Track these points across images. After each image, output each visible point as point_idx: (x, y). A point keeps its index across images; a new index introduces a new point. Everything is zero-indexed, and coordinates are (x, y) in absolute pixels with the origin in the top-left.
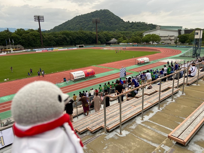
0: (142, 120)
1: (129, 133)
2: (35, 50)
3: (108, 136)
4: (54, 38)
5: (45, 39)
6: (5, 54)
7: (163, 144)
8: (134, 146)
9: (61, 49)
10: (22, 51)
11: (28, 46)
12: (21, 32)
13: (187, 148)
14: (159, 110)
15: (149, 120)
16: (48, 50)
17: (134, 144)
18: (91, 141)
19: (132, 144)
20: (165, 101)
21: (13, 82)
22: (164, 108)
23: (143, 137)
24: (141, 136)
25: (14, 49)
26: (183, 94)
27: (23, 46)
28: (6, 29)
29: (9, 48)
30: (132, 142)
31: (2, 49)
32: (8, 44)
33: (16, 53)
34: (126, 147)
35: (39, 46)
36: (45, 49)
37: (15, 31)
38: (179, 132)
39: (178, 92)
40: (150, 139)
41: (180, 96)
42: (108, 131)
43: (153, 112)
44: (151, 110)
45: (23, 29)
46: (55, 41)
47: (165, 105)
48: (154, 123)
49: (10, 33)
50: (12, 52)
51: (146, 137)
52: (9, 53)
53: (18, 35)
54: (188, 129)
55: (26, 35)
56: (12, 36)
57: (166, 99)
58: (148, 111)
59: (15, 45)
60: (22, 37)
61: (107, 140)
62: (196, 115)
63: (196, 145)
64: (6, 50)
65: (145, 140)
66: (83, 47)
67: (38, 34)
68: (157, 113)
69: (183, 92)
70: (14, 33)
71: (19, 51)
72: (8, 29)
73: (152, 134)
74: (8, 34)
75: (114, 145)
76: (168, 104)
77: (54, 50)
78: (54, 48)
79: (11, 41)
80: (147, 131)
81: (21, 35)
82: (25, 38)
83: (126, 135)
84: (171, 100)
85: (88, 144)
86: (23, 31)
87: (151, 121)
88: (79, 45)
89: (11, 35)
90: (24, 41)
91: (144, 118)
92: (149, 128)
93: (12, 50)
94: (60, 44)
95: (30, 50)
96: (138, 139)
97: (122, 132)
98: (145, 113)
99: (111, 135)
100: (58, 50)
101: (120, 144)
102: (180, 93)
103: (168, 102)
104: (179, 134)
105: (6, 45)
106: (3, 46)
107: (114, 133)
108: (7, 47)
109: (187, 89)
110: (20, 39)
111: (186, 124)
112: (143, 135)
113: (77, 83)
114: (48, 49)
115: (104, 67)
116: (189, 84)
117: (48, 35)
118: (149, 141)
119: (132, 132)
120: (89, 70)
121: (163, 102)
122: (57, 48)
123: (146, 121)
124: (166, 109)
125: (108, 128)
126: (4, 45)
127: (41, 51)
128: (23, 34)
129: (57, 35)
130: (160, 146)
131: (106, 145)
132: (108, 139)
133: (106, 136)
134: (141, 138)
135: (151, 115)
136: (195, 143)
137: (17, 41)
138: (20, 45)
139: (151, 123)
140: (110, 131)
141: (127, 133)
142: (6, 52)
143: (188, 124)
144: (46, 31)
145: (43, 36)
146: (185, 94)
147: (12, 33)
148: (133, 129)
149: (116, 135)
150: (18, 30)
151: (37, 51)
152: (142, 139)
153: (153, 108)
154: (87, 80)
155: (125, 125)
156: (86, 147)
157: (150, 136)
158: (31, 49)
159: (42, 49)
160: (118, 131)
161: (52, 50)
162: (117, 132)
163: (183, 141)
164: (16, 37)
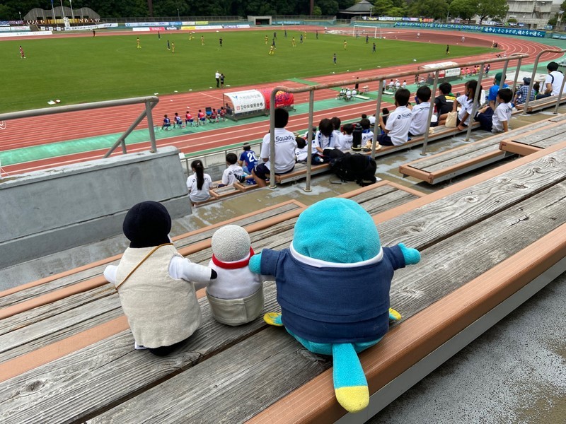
1: (329, 190)
2: (132, 24)
3: (278, 192)
6: (50, 33)
9: (203, 28)
11: (110, 13)
16: (166, 29)
20: (448, 141)
25: (73, 21)
27: (96, 11)
29: (60, 18)
31: (39, 19)
32: (57, 4)
33: (77, 31)
35: (141, 14)
36: (157, 24)
38: (431, 162)
42: (279, 185)
43: (404, 160)
44: (402, 154)
46: (186, 1)
47: (442, 149)
48: (398, 177)
50: (68, 28)
52: (59, 32)
57: (452, 136)
58: (394, 157)
59: (74, 7)
61: (271, 198)
64: (52, 21)
66: (266, 22)
68: (414, 160)
71: (87, 27)
77: (183, 28)
78: (184, 23)
83: (321, 193)
84: (465, 139)
88: (254, 18)
93: (66, 21)
94: (200, 10)
95: (116, 25)
97: (311, 187)
98: (384, 159)
99: (284, 191)
100: (196, 28)
105: (50, 8)
106: (42, 10)
107: (293, 188)
108: (54, 12)
113: (241, 123)
114: (167, 24)
116: (532, 108)
119: (338, 189)
121: (442, 142)
122: (193, 23)
126: (46, 6)
127: (148, 29)
132: (276, 196)
133: (272, 191)
135: (397, 164)
138: (90, 10)
140: (282, 183)
141: (325, 190)
142: (51, 28)
151: (135, 30)
153: (408, 152)
158: (118, 21)
159: (150, 24)
161: (178, 27)
162: (301, 188)
163: (429, 174)
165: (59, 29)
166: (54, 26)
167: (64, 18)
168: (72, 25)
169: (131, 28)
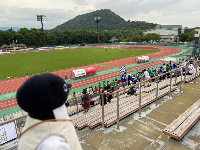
0: (140, 116)
1: (126, 128)
2: (38, 48)
3: (106, 131)
4: (56, 37)
5: (47, 37)
6: (9, 52)
7: (158, 139)
8: (131, 141)
9: (63, 48)
10: (25, 50)
11: (31, 45)
12: (24, 31)
13: (181, 143)
14: (156, 107)
15: (146, 116)
16: (50, 49)
17: (131, 139)
18: (89, 136)
19: (129, 139)
20: (163, 98)
21: (17, 79)
22: (162, 105)
23: (140, 132)
24: (137, 132)
25: (18, 48)
26: (180, 91)
27: (26, 44)
28: (10, 29)
29: (13, 47)
30: (129, 137)
31: (5, 48)
32: (12, 43)
33: (19, 51)
34: (122, 142)
35: (41, 45)
36: (47, 48)
37: (19, 30)
38: (174, 127)
39: (176, 89)
40: (146, 134)
41: (178, 94)
42: (106, 127)
43: (150, 109)
44: (148, 106)
45: (26, 29)
46: (57, 40)
47: (162, 102)
48: (151, 119)
49: (14, 32)
50: (16, 50)
51: (143, 133)
52: (12, 52)
53: (22, 34)
54: (183, 125)
55: (29, 34)
56: (16, 35)
57: (164, 96)
58: (146, 108)
59: (18, 43)
60: (25, 36)
61: (104, 135)
62: (191, 111)
63: (190, 140)
64: (10, 48)
65: (142, 136)
66: (84, 45)
67: (41, 33)
68: (154, 109)
69: (181, 89)
70: (17, 32)
71: (22, 50)
72: (11, 28)
73: (148, 129)
74: (11, 33)
75: (111, 140)
76: (165, 101)
77: (56, 49)
78: (56, 47)
79: (15, 40)
80: (143, 127)
81: (24, 34)
82: (28, 37)
83: (124, 130)
84: (169, 97)
85: (86, 139)
86: (26, 30)
87: (148, 118)
88: (80, 44)
89: (14, 34)
90: (27, 39)
91: (142, 114)
92: (146, 124)
93: (15, 48)
94: (62, 42)
95: (33, 49)
96: (134, 135)
97: (120, 128)
98: (143, 109)
99: (109, 131)
100: (60, 48)
101: (117, 139)
102: (178, 90)
103: (166, 99)
104: (174, 130)
105: (9, 44)
106: (6, 45)
107: (112, 128)
108: (11, 45)
109: (185, 86)
110: (23, 38)
111: (180, 119)
112: (140, 131)
113: (78, 80)
114: (50, 47)
115: (105, 66)
116: (187, 81)
117: (51, 34)
118: (146, 136)
119: (130, 127)
120: (90, 69)
121: (161, 99)
122: (59, 47)
123: (143, 117)
124: (163, 106)
125: (106, 124)
126: (8, 44)
127: (44, 50)
128: (26, 33)
129: (59, 34)
130: (155, 141)
131: (104, 140)
132: (106, 134)
133: (104, 131)
134: (138, 133)
135: (148, 112)
136: (189, 138)
137: (20, 40)
138: (23, 44)
139: (148, 119)
140: (107, 127)
141: (125, 128)
142: (9, 51)
143: (183, 120)
144: (48, 30)
145: (45, 35)
146: (182, 92)
147: (16, 32)
148: (130, 125)
149: (114, 130)
150: (21, 29)
151: (39, 50)
152: (139, 135)
153: (150, 105)
154: (88, 78)
155: (122, 121)
156: (84, 141)
157: (147, 132)
158: (33, 47)
159: (44, 48)
160: (116, 126)
161: (54, 48)
162: (115, 128)
163: (177, 136)
164: (20, 36)
165: (12, 51)
166: (11, 50)
167: (14, 47)
168: (17, 49)
169: (38, 49)
